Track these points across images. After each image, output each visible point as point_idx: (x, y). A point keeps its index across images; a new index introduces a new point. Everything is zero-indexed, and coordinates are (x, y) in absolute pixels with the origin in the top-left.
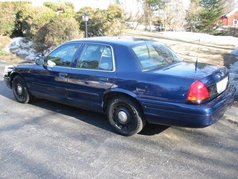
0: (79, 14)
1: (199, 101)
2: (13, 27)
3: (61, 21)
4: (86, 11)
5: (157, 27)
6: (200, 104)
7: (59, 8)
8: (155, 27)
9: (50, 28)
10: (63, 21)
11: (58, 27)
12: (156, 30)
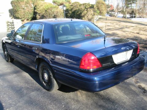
0: (71, 7)
1: (91, 70)
2: (32, 15)
3: (51, 10)
4: (76, 4)
5: (132, 15)
6: (92, 72)
7: (61, 3)
8: (129, 15)
9: (45, 15)
10: (52, 11)
11: (49, 14)
12: (130, 17)
